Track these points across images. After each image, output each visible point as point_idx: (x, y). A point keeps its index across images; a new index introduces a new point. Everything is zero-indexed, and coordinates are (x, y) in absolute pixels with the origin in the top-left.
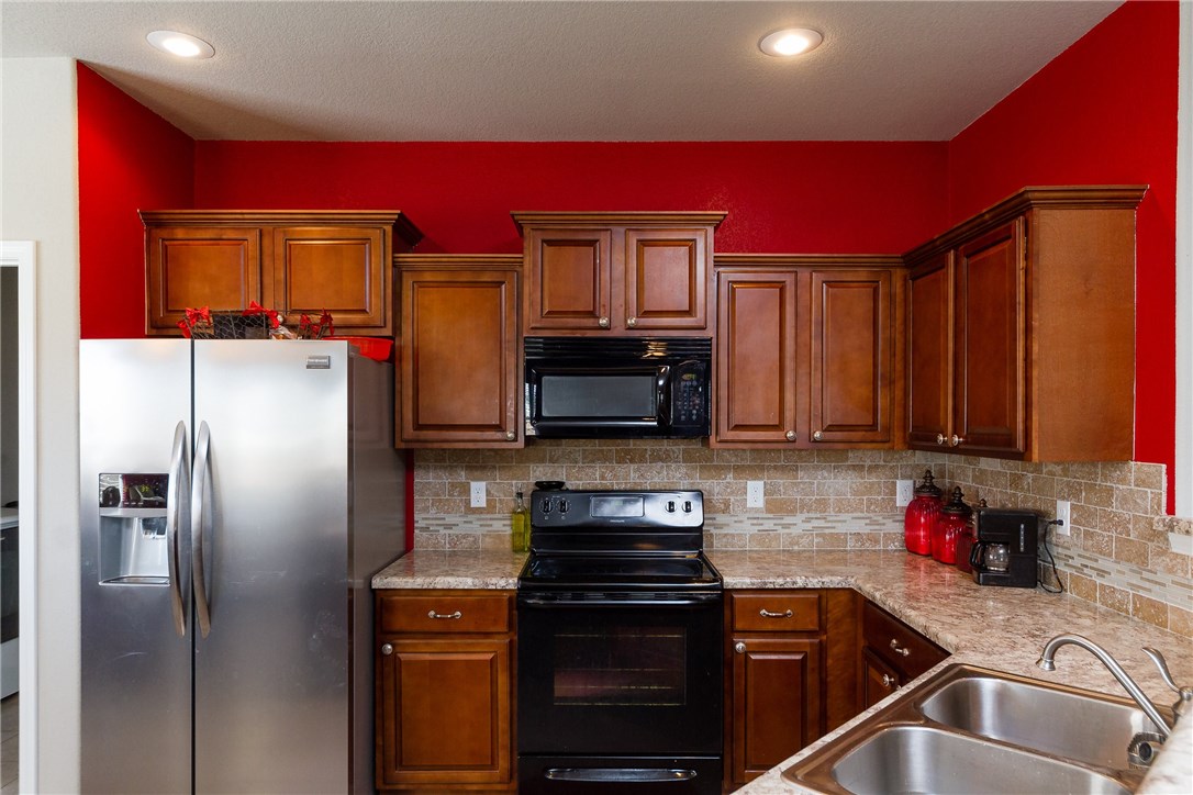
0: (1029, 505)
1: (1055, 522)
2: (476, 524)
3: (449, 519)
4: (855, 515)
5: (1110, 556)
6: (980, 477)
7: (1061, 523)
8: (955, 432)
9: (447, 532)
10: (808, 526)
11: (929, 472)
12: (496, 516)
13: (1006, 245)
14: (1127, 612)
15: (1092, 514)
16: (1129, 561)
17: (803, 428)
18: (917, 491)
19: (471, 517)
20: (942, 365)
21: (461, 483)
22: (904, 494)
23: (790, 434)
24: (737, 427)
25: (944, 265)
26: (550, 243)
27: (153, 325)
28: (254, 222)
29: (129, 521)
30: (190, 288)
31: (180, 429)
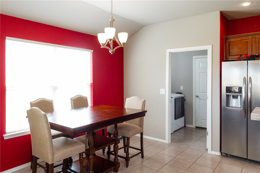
27: (226, 58)
28: (250, 35)
29: (230, 95)
30: (235, 50)
31: (245, 78)
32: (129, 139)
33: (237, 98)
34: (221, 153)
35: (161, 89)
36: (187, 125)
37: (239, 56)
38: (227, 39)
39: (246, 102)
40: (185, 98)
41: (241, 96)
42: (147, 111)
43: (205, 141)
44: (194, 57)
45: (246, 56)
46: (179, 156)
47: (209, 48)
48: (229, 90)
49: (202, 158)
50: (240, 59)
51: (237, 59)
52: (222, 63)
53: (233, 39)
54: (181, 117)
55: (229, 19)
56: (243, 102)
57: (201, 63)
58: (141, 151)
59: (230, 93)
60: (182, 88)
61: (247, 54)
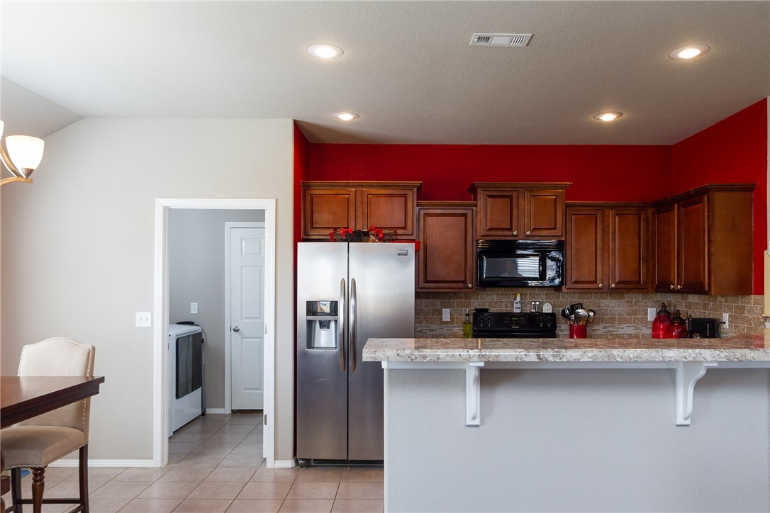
0: (711, 317)
1: (722, 323)
2: (445, 329)
3: (432, 327)
4: (628, 325)
6: (689, 306)
7: (725, 323)
8: (678, 284)
9: (431, 333)
10: (606, 330)
11: (664, 304)
12: (455, 325)
13: (701, 205)
15: (737, 318)
17: (606, 283)
18: (658, 313)
19: (442, 326)
20: (672, 253)
21: (438, 309)
22: (651, 314)
23: (600, 285)
24: (576, 282)
25: (672, 209)
26: (490, 196)
27: (306, 234)
28: (353, 186)
29: (315, 321)
30: (323, 217)
31: (343, 281)
32: (44, 472)
33: (329, 328)
34: (297, 461)
35: (137, 313)
36: (210, 411)
37: (331, 231)
38: (307, 187)
39: (346, 335)
40: (203, 337)
41: (336, 321)
42: (104, 377)
43: (260, 441)
44: (228, 225)
45: (346, 232)
46: (196, 493)
47: (268, 206)
48: (312, 308)
49: (254, 482)
50: (334, 238)
51: (329, 237)
52: (299, 243)
53: (320, 189)
54: (192, 391)
55: (311, 141)
56: (341, 334)
57: (245, 241)
58: (79, 505)
59: (313, 315)
60: (194, 308)
61: (347, 228)
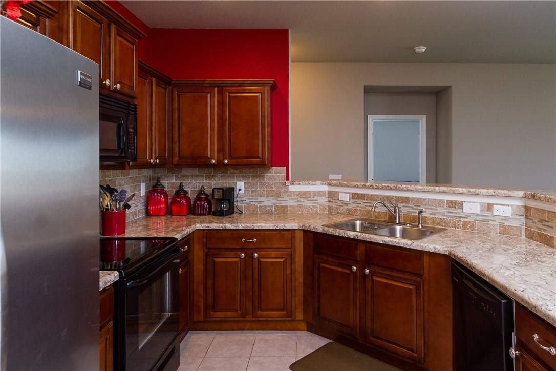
1: (236, 190)
5: (264, 196)
7: (239, 190)
14: (272, 211)
15: (255, 185)
16: (272, 196)
22: (143, 190)
